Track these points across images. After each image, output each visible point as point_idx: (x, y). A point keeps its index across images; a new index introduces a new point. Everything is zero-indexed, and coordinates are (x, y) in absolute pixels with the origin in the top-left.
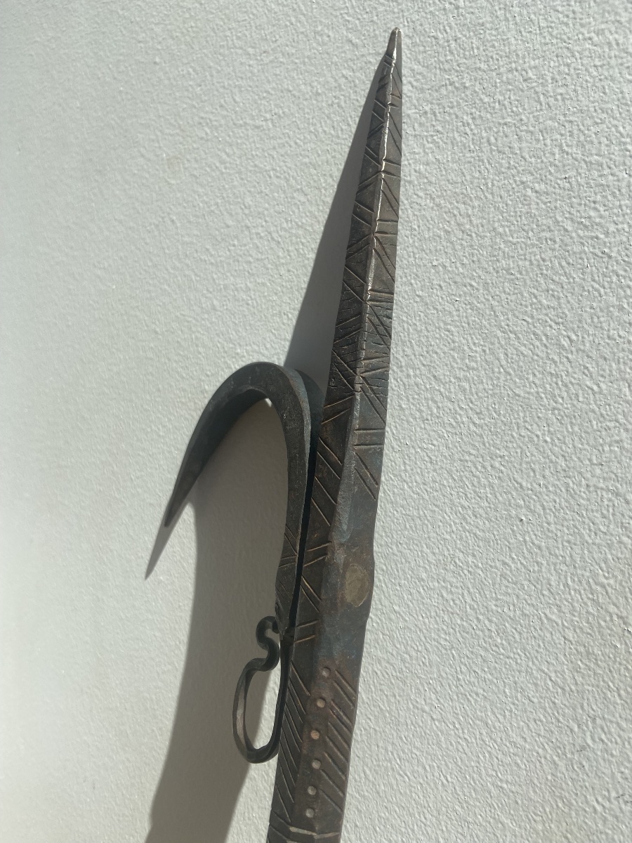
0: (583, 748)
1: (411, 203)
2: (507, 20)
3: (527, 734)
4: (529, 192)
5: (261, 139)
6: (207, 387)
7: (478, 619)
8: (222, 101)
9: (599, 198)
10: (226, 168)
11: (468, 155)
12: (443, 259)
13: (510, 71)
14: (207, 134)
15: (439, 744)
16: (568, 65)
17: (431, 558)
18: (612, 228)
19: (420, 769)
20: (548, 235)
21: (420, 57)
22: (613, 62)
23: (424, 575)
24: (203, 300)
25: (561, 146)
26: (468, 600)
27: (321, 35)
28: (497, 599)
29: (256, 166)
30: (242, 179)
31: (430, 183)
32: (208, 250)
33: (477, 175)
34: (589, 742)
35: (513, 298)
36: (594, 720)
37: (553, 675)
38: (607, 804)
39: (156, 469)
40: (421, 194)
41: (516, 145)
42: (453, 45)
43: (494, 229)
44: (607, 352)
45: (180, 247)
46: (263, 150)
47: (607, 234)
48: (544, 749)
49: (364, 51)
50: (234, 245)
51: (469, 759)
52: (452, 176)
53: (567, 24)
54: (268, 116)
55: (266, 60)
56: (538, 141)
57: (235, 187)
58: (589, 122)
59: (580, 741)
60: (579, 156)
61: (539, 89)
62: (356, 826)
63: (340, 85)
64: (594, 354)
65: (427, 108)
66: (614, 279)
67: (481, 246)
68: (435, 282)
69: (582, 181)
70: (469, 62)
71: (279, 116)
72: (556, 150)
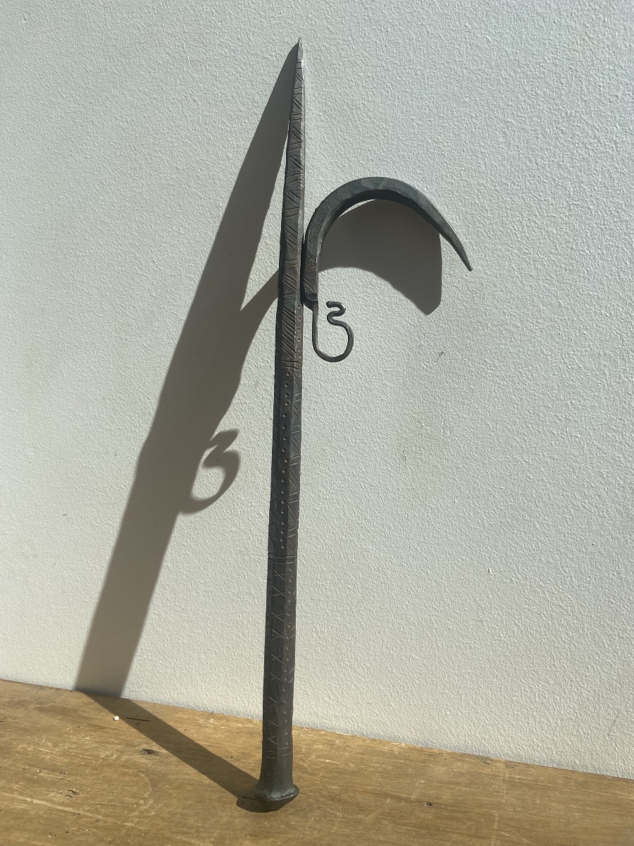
0: (420, 346)
1: (359, 119)
2: (410, 45)
3: (398, 347)
4: (415, 124)
5: (268, 65)
6: (221, 204)
7: (381, 306)
8: (239, 36)
9: (442, 131)
10: (240, 76)
11: (388, 101)
12: (374, 148)
13: (410, 68)
14: (225, 52)
15: (359, 361)
16: (434, 73)
17: (360, 284)
18: (446, 144)
19: (350, 375)
20: (421, 143)
21: (367, 49)
22: (452, 76)
23: (356, 292)
24: (220, 152)
25: (429, 107)
26: (377, 299)
27: (311, 20)
28: (390, 296)
29: (263, 80)
30: (253, 85)
31: (369, 111)
32: (224, 122)
33: (392, 111)
34: (423, 343)
35: (405, 169)
36: (425, 334)
37: (410, 322)
38: (428, 364)
39: (177, 254)
40: (365, 115)
41: (410, 102)
42: (384, 48)
43: (399, 137)
44: (440, 193)
45: (200, 117)
46: (269, 72)
47: (444, 146)
48: (405, 350)
49: (337, 37)
50: (245, 123)
51: (373, 364)
52: (381, 110)
53: (435, 55)
54: (274, 54)
55: (273, 22)
56: (419, 102)
57: (247, 89)
58: (440, 99)
59: (419, 344)
60: (436, 113)
61: (422, 80)
62: (315, 410)
63: (321, 50)
64: (436, 194)
65: (370, 75)
66: (445, 165)
67: (392, 144)
68: (370, 158)
69: (436, 123)
70: (392, 59)
71: (281, 56)
72: (427, 108)
